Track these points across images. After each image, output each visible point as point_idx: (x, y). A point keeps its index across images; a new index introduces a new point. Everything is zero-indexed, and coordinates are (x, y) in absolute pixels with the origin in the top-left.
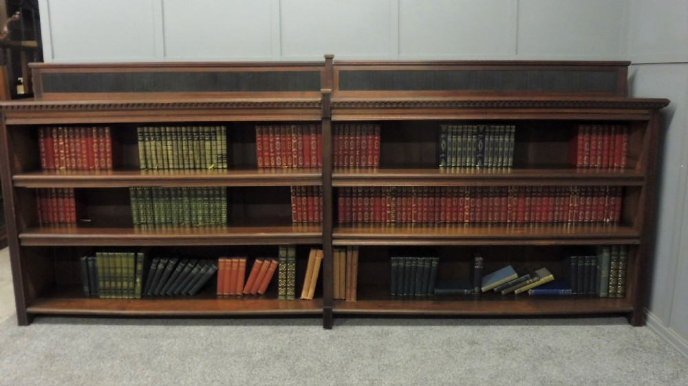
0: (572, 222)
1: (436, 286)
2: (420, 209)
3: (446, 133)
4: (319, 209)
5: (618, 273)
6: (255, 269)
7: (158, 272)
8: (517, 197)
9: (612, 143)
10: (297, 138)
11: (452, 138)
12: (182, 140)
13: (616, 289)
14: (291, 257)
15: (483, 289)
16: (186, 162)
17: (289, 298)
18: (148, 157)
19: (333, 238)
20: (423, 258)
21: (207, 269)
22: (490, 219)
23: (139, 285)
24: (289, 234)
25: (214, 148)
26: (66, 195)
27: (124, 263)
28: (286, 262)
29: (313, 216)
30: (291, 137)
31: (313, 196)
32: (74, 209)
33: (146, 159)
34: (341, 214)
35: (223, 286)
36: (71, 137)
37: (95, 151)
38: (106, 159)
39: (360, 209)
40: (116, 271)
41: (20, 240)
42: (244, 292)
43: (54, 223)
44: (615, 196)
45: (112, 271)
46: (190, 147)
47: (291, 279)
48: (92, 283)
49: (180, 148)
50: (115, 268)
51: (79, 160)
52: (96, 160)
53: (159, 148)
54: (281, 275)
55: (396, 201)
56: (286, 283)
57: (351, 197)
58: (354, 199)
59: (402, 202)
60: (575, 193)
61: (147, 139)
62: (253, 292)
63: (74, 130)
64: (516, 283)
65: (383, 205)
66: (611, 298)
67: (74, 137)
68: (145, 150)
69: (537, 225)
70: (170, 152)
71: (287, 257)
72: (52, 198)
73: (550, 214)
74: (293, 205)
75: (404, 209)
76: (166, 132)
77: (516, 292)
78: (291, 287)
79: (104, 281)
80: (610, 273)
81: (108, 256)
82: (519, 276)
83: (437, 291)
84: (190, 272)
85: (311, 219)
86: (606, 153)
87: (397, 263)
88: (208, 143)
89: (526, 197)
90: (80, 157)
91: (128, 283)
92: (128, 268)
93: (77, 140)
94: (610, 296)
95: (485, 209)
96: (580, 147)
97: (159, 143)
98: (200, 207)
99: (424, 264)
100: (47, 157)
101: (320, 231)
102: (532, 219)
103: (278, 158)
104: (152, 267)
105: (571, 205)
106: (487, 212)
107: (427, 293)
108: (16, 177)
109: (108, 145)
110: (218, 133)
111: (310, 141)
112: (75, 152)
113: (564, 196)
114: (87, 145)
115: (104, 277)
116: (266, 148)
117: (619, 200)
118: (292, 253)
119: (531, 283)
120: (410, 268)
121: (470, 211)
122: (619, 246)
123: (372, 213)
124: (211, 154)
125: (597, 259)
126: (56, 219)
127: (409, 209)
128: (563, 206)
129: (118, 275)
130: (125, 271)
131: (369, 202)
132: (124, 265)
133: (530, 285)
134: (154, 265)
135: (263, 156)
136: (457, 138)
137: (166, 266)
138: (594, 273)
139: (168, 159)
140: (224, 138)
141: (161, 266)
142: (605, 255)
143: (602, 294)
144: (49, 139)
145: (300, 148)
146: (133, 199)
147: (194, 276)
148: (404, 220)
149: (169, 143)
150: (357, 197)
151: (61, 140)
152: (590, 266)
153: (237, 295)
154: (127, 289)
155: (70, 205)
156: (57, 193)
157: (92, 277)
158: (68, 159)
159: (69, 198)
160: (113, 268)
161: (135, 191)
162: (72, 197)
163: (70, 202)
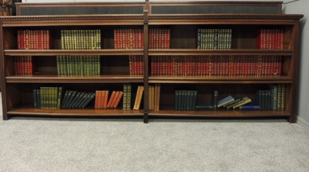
0: (259, 74)
1: (196, 104)
2: (188, 68)
3: (200, 33)
4: (142, 68)
5: (281, 98)
6: (112, 96)
7: (68, 97)
8: (234, 62)
9: (276, 37)
10: (132, 35)
11: (203, 35)
12: (81, 36)
13: (281, 106)
14: (129, 90)
15: (219, 106)
16: (82, 46)
17: (128, 109)
18: (65, 44)
19: (149, 80)
20: (190, 91)
21: (90, 96)
22: (221, 73)
23: (59, 103)
24: (128, 78)
25: (95, 39)
26: (28, 61)
27: (53, 92)
28: (127, 92)
29: (140, 71)
30: (130, 34)
31: (139, 62)
32: (31, 67)
33: (64, 45)
34: (152, 70)
35: (98, 103)
36: (32, 34)
37: (42, 41)
38: (47, 45)
39: (161, 68)
40: (49, 96)
41: (6, 80)
42: (107, 107)
43: (22, 74)
44: (279, 62)
45: (47, 96)
46: (85, 39)
47: (129, 100)
48: (38, 102)
49: (80, 40)
50: (49, 94)
51: (35, 45)
52: (42, 45)
53: (70, 40)
54: (125, 98)
55: (177, 64)
56: (127, 102)
57: (157, 62)
58: (158, 63)
59: (180, 64)
60: (260, 61)
61: (65, 35)
62: (111, 107)
63: (33, 31)
64: (234, 103)
65: (172, 66)
66: (278, 110)
67: (33, 35)
68: (64, 40)
69: (243, 76)
70: (75, 41)
71: (127, 89)
72: (22, 62)
73: (249, 70)
74: (130, 66)
75: (181, 68)
76: (74, 32)
77: (234, 107)
78: (129, 104)
79: (44, 101)
80: (277, 98)
81: (46, 89)
82: (235, 100)
83: (196, 107)
84: (83, 97)
85: (138, 72)
86: (273, 42)
87: (178, 93)
88: (92, 37)
89: (238, 62)
90: (35, 44)
91: (54, 102)
92: (55, 94)
93: (34, 36)
94: (278, 109)
95: (219, 68)
96: (261, 39)
97: (70, 37)
98: (88, 67)
99: (191, 94)
100: (21, 43)
101: (142, 77)
102: (241, 73)
103: (124, 44)
104: (65, 94)
105: (258, 66)
106: (220, 70)
107: (192, 107)
108: (6, 50)
109: (48, 38)
110: (97, 32)
111: (138, 36)
113: (255, 62)
114: (39, 38)
115: (43, 99)
116: (118, 40)
117: (280, 64)
118: (129, 88)
119: (240, 103)
120: (184, 96)
121: (212, 69)
122: (281, 84)
123: (166, 70)
124: (94, 42)
125: (271, 92)
126: (23, 72)
127: (184, 68)
128: (255, 67)
129: (50, 98)
130: (53, 96)
131: (165, 64)
132: (53, 93)
133: (240, 104)
134: (66, 93)
135: (117, 43)
136: (205, 35)
137: (72, 94)
138: (270, 99)
139: (74, 44)
140: (100, 35)
141: (69, 94)
142: (275, 89)
143: (274, 108)
144: (22, 35)
145: (134, 40)
146: (58, 63)
147: (85, 99)
148: (181, 73)
149: (75, 37)
150: (160, 62)
151: (27, 36)
152: (268, 96)
153: (104, 108)
154: (54, 105)
155: (30, 66)
156: (24, 60)
157: (38, 99)
158: (30, 45)
159: (30, 62)
160: (47, 94)
161: (59, 59)
162: (31, 62)
163: (30, 64)
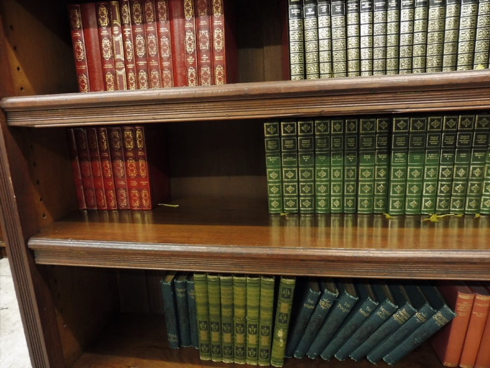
7: (317, 315)
21: (431, 316)
23: (280, 343)
26: (130, 154)
27: (251, 297)
32: (144, 183)
37: (190, 50)
38: (213, 68)
40: (233, 312)
41: (31, 253)
43: (110, 211)
45: (226, 312)
46: (419, 24)
48: (183, 327)
49: (391, 30)
50: (233, 307)
51: (155, 74)
52: (191, 71)
53: (338, 33)
61: (310, 11)
67: (144, 22)
68: (303, 41)
70: (365, 42)
72: (103, 159)
79: (209, 330)
81: (220, 282)
90: (157, 68)
91: (258, 338)
92: (259, 308)
93: (151, 29)
97: (338, 20)
100: (90, 72)
104: (306, 306)
109: (218, 32)
112: (147, 57)
114: (172, 38)
115: (208, 323)
126: (113, 203)
129: (237, 321)
130: (252, 313)
132: (252, 302)
134: (309, 301)
137: (334, 303)
139: (359, 60)
141: (324, 304)
144: (93, 31)
146: (270, 159)
147: (397, 326)
151: (116, 31)
154: (255, 350)
155: (139, 175)
156: (112, 149)
157: (182, 317)
158: (131, 75)
159: (136, 159)
160: (226, 307)
161: (277, 139)
162: (143, 158)
163: (138, 168)
